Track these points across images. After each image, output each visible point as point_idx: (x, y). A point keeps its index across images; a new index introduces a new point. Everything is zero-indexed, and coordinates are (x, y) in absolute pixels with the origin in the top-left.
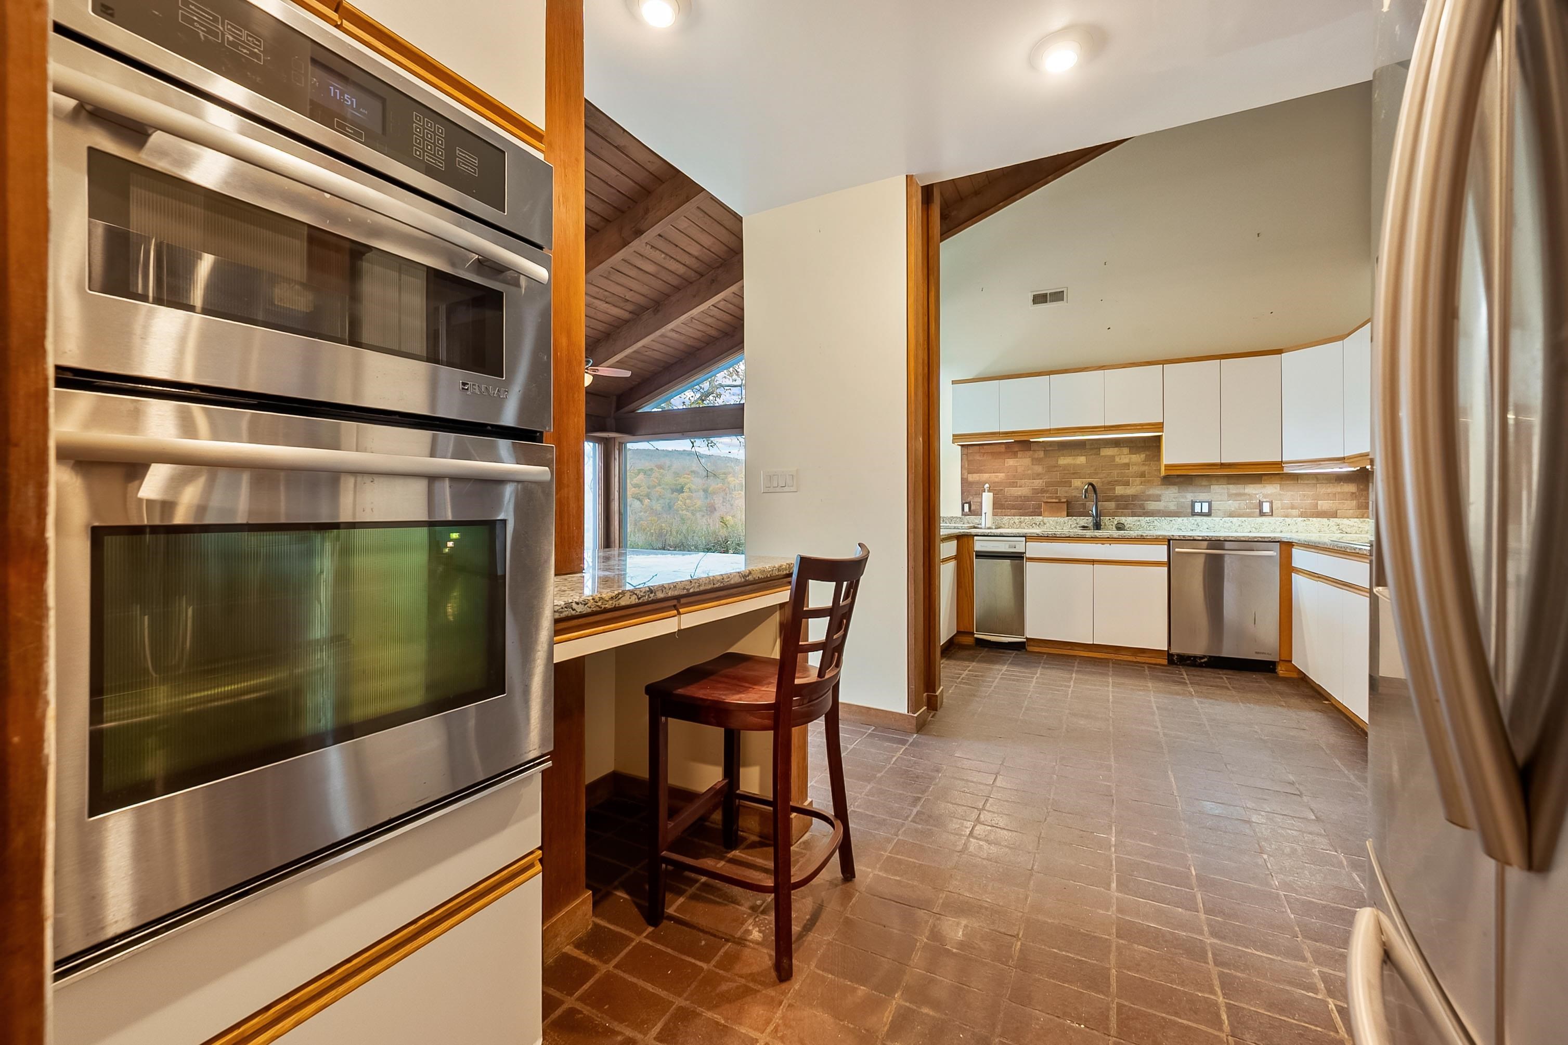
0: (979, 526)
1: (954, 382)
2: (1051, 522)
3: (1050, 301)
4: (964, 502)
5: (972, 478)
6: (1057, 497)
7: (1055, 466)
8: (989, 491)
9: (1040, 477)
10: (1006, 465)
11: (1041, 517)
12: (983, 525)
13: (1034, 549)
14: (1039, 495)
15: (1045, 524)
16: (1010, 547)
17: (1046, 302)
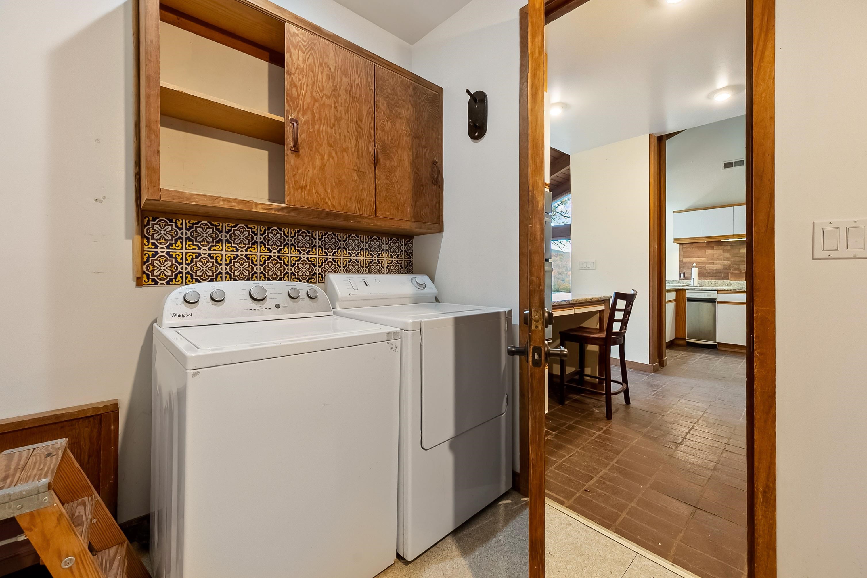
0: (690, 285)
1: (674, 212)
2: (735, 283)
3: (735, 166)
4: (680, 273)
5: (685, 260)
6: (739, 270)
7: (738, 254)
8: (696, 267)
9: (728, 260)
10: (706, 253)
11: (728, 281)
12: (692, 285)
13: (721, 297)
14: (728, 269)
15: (731, 284)
16: (708, 296)
17: (733, 167)
